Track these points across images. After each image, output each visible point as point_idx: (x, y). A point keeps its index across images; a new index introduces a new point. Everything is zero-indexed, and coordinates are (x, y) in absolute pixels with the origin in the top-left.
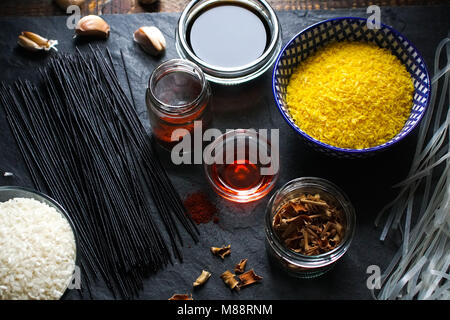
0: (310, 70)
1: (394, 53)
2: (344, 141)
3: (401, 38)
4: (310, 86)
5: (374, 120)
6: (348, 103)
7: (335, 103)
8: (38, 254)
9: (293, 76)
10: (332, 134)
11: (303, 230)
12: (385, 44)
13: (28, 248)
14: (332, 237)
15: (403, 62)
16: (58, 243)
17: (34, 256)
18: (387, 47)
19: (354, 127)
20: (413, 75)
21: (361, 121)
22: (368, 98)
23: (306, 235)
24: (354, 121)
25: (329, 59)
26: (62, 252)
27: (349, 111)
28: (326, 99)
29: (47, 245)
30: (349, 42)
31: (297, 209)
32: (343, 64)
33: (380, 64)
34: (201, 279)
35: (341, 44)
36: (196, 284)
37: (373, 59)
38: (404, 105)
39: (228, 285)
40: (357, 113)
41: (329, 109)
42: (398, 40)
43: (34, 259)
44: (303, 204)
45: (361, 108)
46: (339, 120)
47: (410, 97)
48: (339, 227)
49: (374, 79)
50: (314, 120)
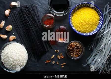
0: (77, 14)
1: (96, 11)
2: (83, 31)
3: (98, 8)
4: (77, 18)
5: (90, 27)
6: (85, 23)
7: (82, 23)
8: (20, 57)
9: (74, 15)
10: (81, 29)
11: (74, 50)
12: (94, 8)
13: (18, 55)
14: (80, 52)
15: (98, 13)
16: (24, 54)
17: (19, 57)
18: (95, 9)
19: (86, 28)
20: (100, 16)
21: (87, 27)
22: (89, 22)
23: (74, 51)
24: (86, 27)
25: (82, 11)
26: (25, 56)
27: (85, 25)
28: (80, 22)
29: (22, 55)
30: (86, 7)
31: (73, 46)
32: (85, 13)
33: (93, 14)
34: (53, 57)
35: (84, 8)
36: (52, 58)
37: (91, 12)
38: (97, 23)
39: (58, 58)
40: (87, 25)
41: (81, 24)
42: (97, 9)
43: (19, 58)
44: (74, 45)
45: (88, 24)
46: (83, 27)
47: (98, 21)
48: (81, 50)
49: (91, 17)
50: (77, 26)
